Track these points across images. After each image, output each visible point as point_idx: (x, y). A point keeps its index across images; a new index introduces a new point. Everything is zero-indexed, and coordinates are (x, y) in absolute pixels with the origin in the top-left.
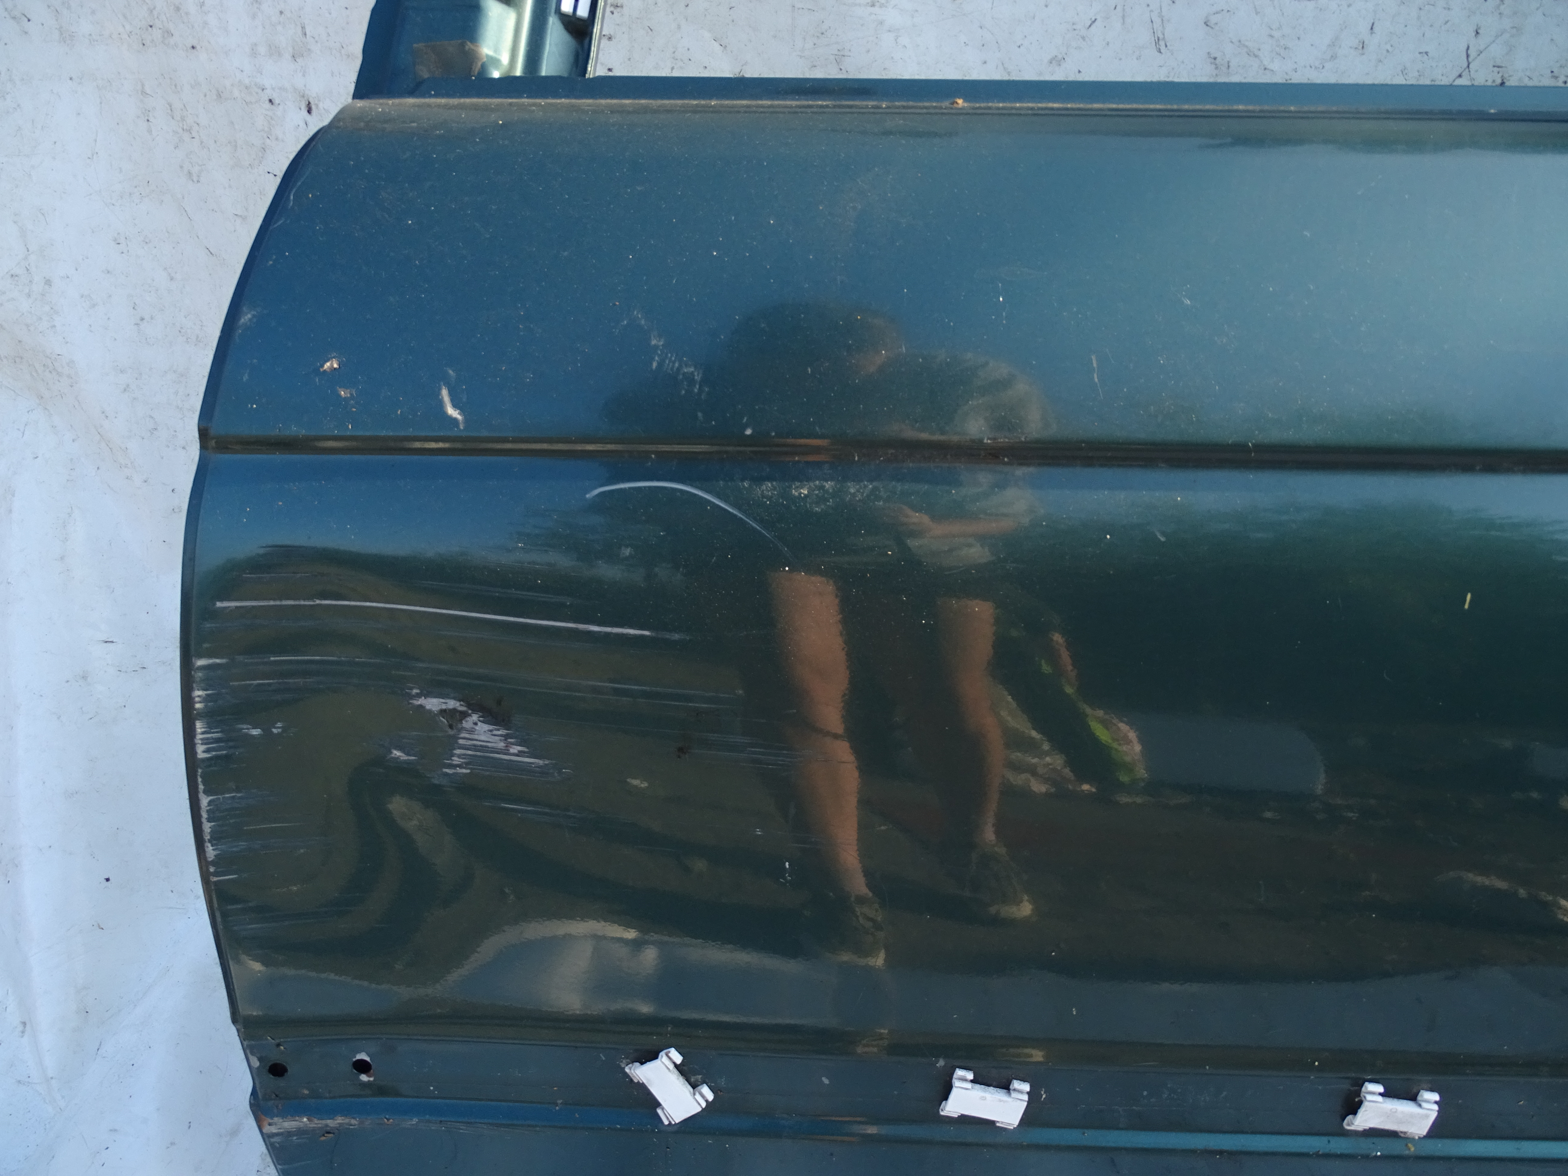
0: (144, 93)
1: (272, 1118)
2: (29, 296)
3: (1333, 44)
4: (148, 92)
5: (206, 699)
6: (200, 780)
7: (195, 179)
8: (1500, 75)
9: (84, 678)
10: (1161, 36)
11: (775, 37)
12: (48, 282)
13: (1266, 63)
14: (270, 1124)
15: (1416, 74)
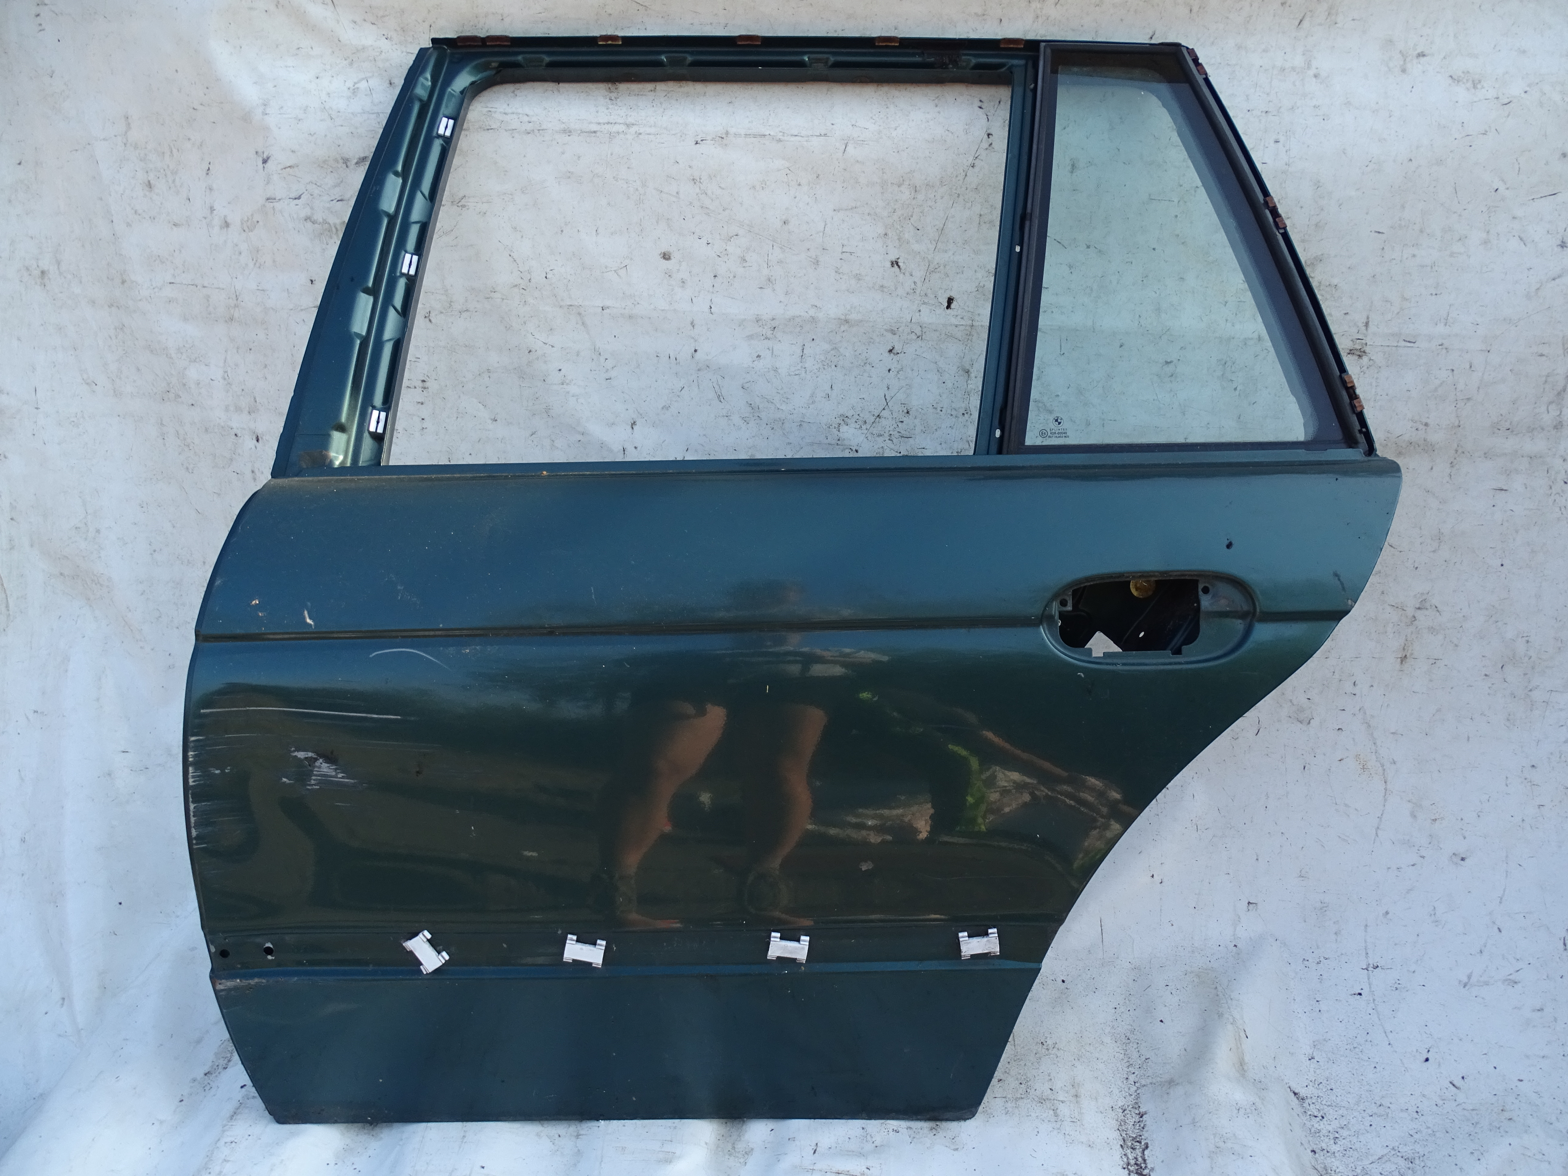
0: (162, 424)
1: (221, 980)
2: (86, 539)
3: (812, 396)
4: (165, 424)
5: (194, 756)
6: (190, 796)
7: (191, 472)
8: (906, 408)
9: (109, 775)
10: (720, 394)
11: (512, 400)
12: (98, 531)
13: (777, 406)
14: (220, 984)
15: (860, 409)
